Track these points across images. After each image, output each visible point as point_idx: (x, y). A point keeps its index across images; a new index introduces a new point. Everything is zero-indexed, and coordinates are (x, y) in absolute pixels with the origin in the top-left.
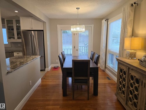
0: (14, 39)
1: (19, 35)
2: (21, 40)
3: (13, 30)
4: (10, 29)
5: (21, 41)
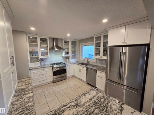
0: (100, 56)
1: (105, 51)
2: (106, 57)
3: (100, 46)
4: (98, 46)
5: (106, 59)
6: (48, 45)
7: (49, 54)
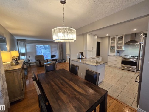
6: (123, 41)
7: (123, 48)
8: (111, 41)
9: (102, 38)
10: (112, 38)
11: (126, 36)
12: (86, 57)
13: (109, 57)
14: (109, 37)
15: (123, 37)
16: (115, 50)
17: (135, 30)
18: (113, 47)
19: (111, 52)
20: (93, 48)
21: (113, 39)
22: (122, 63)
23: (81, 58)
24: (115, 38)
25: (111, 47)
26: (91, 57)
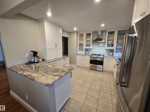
6: (91, 39)
7: (91, 45)
8: (80, 37)
9: (70, 33)
10: (80, 34)
11: (94, 32)
12: (45, 59)
13: (78, 56)
14: (77, 33)
15: (91, 33)
16: (84, 48)
17: (103, 25)
18: (81, 45)
19: (80, 50)
20: (56, 44)
21: (81, 36)
22: (90, 63)
23: (34, 62)
24: (83, 34)
25: (80, 44)
26: (55, 57)
